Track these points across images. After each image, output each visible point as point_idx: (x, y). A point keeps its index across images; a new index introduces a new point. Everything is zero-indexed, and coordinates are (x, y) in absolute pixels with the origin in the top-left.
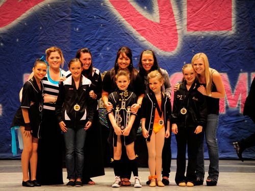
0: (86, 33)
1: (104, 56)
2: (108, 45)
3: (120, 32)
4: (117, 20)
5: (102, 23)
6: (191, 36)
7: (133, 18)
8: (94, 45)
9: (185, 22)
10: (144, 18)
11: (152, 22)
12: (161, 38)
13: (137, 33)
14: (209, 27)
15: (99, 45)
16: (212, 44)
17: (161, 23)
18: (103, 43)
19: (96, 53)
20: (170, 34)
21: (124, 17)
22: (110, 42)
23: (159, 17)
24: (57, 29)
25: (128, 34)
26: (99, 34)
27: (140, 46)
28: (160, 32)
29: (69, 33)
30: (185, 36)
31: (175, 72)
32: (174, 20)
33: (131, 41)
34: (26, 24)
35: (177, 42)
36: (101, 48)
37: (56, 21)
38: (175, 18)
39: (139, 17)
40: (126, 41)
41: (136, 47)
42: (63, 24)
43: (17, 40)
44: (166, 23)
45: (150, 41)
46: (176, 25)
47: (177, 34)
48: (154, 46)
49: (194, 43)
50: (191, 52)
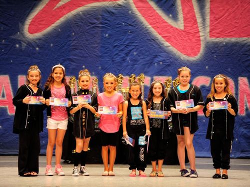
0: (114, 38)
1: (131, 61)
2: (135, 50)
3: (146, 38)
4: (144, 26)
5: (130, 30)
6: (213, 42)
7: (158, 25)
8: (122, 50)
9: (208, 30)
10: (169, 25)
11: (177, 29)
12: (185, 44)
13: (163, 39)
14: (230, 34)
15: (127, 50)
16: (233, 50)
17: (186, 30)
18: (130, 48)
19: (124, 57)
20: (194, 40)
21: (151, 24)
22: (137, 47)
23: (183, 24)
24: (88, 34)
25: (154, 40)
26: (127, 40)
27: (165, 52)
28: (184, 38)
29: (99, 38)
30: (208, 43)
31: (198, 76)
32: (197, 27)
33: (156, 46)
34: (59, 30)
35: (200, 48)
36: (129, 53)
37: (88, 28)
38: (199, 26)
39: (165, 24)
40: (152, 47)
41: (161, 52)
42: (94, 30)
43: (52, 45)
44: (191, 30)
45: (174, 47)
46: (199, 32)
47: (200, 40)
48: (179, 52)
49: (216, 49)
50: (213, 57)
